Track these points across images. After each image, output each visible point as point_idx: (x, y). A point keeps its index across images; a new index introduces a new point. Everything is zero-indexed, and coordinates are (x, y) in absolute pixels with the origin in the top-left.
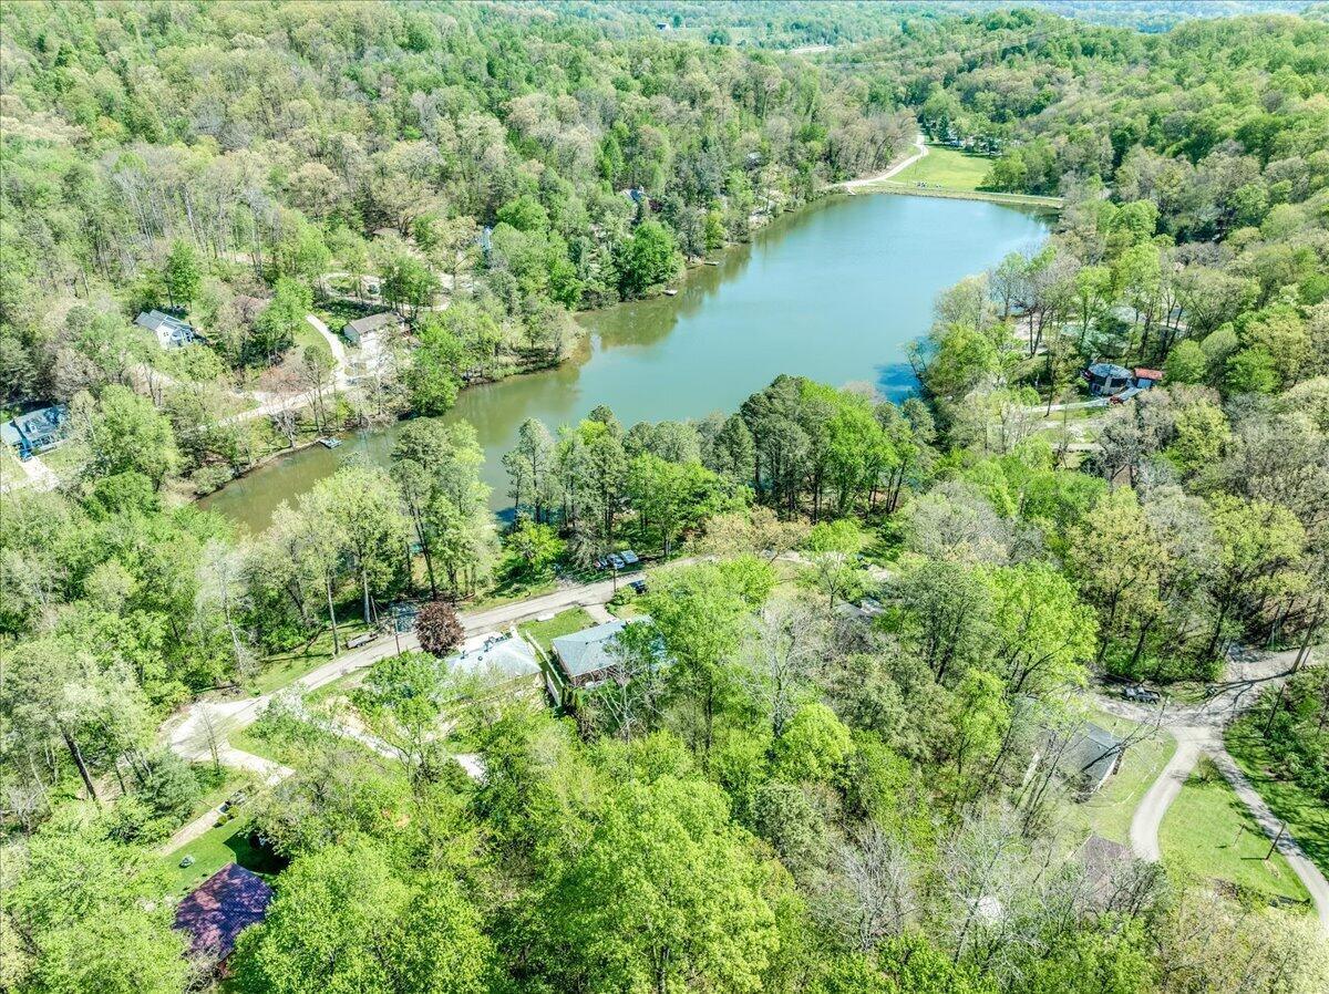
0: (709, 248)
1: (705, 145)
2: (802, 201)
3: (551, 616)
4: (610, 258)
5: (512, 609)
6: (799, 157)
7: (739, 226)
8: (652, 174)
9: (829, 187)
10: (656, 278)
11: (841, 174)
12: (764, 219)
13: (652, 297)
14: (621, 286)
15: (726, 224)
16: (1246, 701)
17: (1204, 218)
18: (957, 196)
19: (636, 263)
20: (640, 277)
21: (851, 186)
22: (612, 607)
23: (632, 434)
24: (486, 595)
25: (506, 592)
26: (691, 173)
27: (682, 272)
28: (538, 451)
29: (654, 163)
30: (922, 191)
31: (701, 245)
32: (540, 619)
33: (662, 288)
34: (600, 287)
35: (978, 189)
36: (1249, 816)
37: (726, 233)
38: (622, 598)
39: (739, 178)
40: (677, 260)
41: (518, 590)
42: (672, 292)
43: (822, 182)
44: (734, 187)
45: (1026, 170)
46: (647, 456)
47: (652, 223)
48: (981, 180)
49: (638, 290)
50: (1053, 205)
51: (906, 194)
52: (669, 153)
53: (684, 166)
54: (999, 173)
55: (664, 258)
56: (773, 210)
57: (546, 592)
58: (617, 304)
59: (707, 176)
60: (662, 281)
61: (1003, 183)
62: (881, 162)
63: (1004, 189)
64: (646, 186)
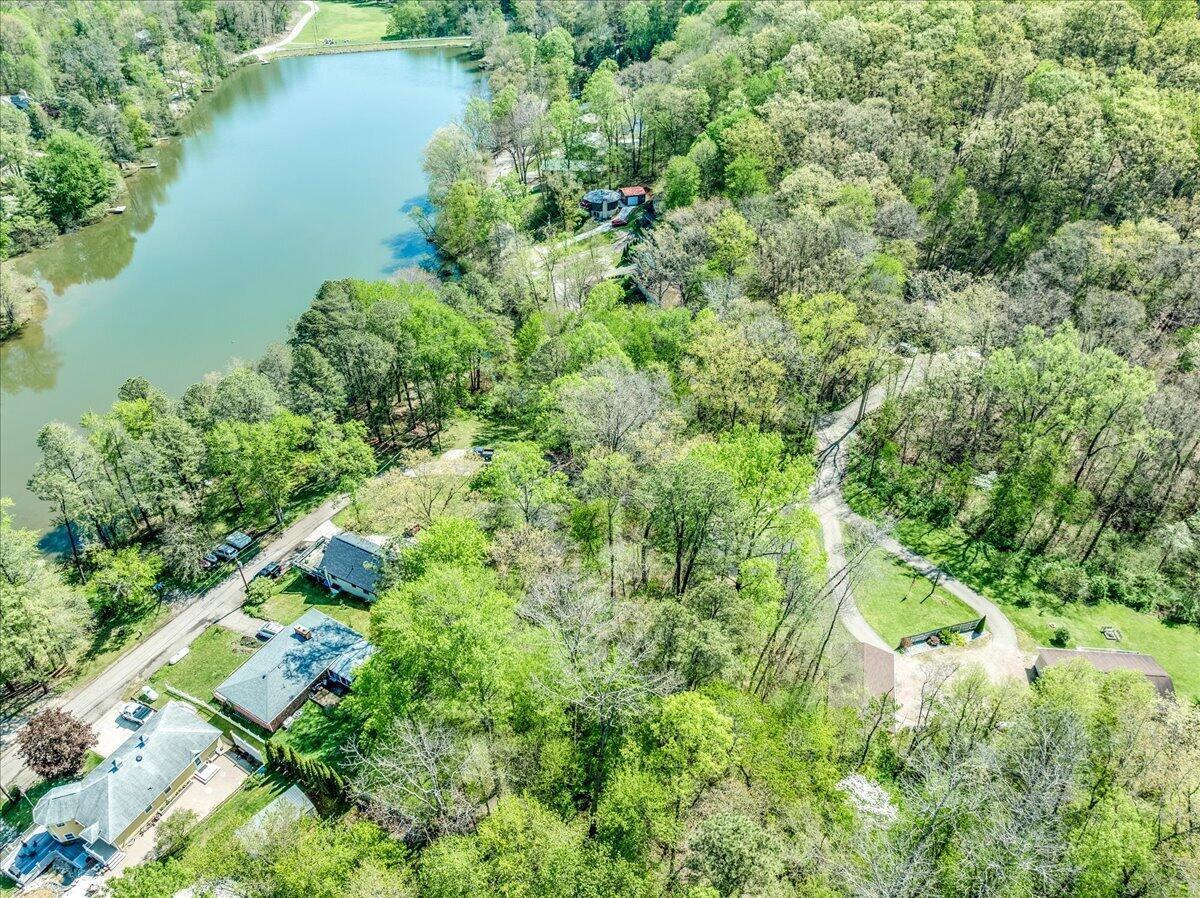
0: (139, 149)
1: (79, 29)
2: (216, 78)
3: (185, 651)
4: (27, 186)
5: (128, 664)
6: (195, 31)
7: (162, 117)
8: (30, 74)
9: (237, 59)
10: (93, 197)
11: (247, 43)
12: (185, 105)
13: (97, 220)
14: (55, 216)
15: (148, 118)
16: (842, 463)
17: (603, 37)
18: (371, 48)
19: (64, 185)
20: (75, 200)
21: (261, 53)
22: (253, 610)
23: (187, 403)
24: (82, 661)
25: (107, 645)
26: (81, 65)
27: (121, 184)
28: (73, 460)
29: (26, 59)
30: (330, 49)
31: (131, 148)
32: (173, 660)
33: (104, 206)
34: (27, 223)
35: (384, 39)
36: (900, 563)
37: (150, 128)
38: (260, 595)
39: (140, 63)
40: (109, 171)
41: (121, 635)
42: (118, 209)
43: (229, 54)
44: (140, 74)
45: (424, 14)
46: (222, 425)
47: (60, 134)
48: (385, 29)
49: (77, 215)
50: (461, 44)
51: (320, 54)
52: (41, 45)
53: (68, 57)
54: (400, 20)
55: (96, 172)
56: (190, 93)
57: (160, 622)
58: (58, 238)
59: (100, 65)
60: (101, 200)
61: (405, 30)
62: (279, 24)
63: (409, 34)
64: (29, 90)
